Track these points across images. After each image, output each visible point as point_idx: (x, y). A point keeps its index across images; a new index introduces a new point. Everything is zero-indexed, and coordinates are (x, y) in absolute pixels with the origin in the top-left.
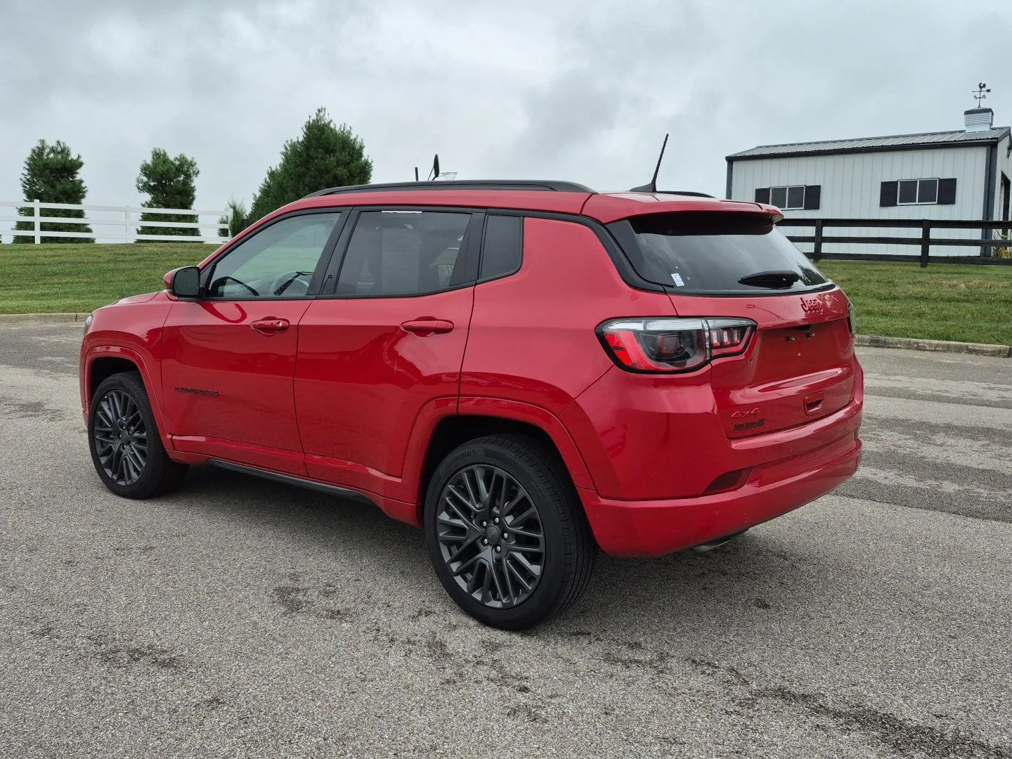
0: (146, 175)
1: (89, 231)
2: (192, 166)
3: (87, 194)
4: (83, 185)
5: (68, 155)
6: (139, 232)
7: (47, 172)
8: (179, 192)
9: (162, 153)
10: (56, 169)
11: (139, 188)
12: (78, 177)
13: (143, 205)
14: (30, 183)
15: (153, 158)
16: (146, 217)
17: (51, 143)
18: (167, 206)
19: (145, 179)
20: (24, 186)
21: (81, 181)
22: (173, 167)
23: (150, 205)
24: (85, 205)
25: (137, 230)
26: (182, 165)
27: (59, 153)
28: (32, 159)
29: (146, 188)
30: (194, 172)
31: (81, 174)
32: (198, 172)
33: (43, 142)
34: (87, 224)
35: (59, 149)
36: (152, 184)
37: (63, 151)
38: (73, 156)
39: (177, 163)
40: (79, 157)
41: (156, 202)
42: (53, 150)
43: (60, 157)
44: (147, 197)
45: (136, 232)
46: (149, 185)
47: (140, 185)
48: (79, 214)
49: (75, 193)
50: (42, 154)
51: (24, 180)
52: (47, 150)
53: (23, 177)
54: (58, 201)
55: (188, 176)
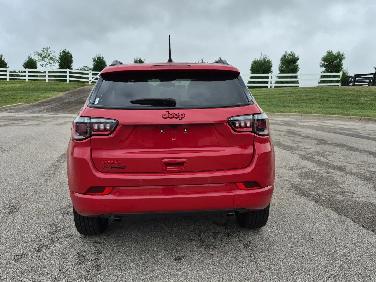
0: (323, 61)
1: (298, 83)
2: (343, 55)
3: (299, 70)
4: (298, 66)
5: (294, 56)
6: (319, 83)
7: (286, 63)
8: (336, 66)
9: (331, 52)
10: (289, 61)
11: (320, 66)
12: (297, 64)
13: (322, 73)
14: (281, 67)
15: (327, 54)
16: (322, 77)
17: (289, 52)
18: (331, 72)
19: (323, 62)
20: (279, 68)
21: (298, 65)
22: (334, 57)
23: (324, 72)
24: (298, 74)
25: (318, 82)
26: (338, 56)
27: (291, 56)
28: (282, 58)
29: (323, 66)
30: (343, 58)
31: (298, 63)
32: (345, 58)
33: (286, 52)
34: (298, 81)
35: (291, 54)
36: (326, 64)
37: (293, 55)
38: (296, 56)
39: (336, 55)
40: (298, 56)
41: (327, 71)
42: (289, 55)
43: (291, 57)
44: (323, 69)
45: (318, 83)
46: (324, 65)
47: (321, 65)
48: (296, 77)
49: (295, 70)
50: (286, 56)
51: (279, 66)
52: (287, 55)
53: (279, 65)
54: (289, 73)
55: (341, 60)
